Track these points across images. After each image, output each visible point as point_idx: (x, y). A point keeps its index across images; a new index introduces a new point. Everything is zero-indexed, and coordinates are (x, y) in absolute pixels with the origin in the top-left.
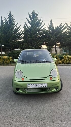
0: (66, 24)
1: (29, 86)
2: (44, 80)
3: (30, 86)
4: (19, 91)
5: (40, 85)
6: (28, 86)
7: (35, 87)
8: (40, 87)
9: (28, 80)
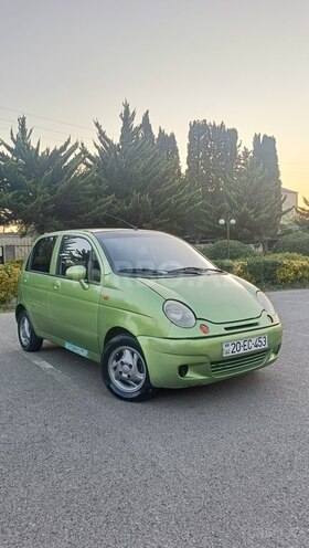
0: (82, 144)
1: (228, 351)
2: (256, 324)
3: (231, 348)
4: (188, 375)
5: (254, 340)
6: (225, 349)
7: (242, 351)
8: (254, 349)
9: (221, 330)
